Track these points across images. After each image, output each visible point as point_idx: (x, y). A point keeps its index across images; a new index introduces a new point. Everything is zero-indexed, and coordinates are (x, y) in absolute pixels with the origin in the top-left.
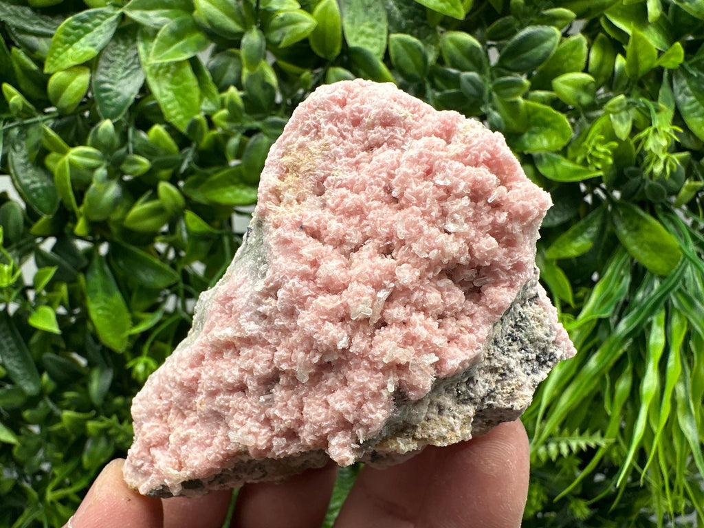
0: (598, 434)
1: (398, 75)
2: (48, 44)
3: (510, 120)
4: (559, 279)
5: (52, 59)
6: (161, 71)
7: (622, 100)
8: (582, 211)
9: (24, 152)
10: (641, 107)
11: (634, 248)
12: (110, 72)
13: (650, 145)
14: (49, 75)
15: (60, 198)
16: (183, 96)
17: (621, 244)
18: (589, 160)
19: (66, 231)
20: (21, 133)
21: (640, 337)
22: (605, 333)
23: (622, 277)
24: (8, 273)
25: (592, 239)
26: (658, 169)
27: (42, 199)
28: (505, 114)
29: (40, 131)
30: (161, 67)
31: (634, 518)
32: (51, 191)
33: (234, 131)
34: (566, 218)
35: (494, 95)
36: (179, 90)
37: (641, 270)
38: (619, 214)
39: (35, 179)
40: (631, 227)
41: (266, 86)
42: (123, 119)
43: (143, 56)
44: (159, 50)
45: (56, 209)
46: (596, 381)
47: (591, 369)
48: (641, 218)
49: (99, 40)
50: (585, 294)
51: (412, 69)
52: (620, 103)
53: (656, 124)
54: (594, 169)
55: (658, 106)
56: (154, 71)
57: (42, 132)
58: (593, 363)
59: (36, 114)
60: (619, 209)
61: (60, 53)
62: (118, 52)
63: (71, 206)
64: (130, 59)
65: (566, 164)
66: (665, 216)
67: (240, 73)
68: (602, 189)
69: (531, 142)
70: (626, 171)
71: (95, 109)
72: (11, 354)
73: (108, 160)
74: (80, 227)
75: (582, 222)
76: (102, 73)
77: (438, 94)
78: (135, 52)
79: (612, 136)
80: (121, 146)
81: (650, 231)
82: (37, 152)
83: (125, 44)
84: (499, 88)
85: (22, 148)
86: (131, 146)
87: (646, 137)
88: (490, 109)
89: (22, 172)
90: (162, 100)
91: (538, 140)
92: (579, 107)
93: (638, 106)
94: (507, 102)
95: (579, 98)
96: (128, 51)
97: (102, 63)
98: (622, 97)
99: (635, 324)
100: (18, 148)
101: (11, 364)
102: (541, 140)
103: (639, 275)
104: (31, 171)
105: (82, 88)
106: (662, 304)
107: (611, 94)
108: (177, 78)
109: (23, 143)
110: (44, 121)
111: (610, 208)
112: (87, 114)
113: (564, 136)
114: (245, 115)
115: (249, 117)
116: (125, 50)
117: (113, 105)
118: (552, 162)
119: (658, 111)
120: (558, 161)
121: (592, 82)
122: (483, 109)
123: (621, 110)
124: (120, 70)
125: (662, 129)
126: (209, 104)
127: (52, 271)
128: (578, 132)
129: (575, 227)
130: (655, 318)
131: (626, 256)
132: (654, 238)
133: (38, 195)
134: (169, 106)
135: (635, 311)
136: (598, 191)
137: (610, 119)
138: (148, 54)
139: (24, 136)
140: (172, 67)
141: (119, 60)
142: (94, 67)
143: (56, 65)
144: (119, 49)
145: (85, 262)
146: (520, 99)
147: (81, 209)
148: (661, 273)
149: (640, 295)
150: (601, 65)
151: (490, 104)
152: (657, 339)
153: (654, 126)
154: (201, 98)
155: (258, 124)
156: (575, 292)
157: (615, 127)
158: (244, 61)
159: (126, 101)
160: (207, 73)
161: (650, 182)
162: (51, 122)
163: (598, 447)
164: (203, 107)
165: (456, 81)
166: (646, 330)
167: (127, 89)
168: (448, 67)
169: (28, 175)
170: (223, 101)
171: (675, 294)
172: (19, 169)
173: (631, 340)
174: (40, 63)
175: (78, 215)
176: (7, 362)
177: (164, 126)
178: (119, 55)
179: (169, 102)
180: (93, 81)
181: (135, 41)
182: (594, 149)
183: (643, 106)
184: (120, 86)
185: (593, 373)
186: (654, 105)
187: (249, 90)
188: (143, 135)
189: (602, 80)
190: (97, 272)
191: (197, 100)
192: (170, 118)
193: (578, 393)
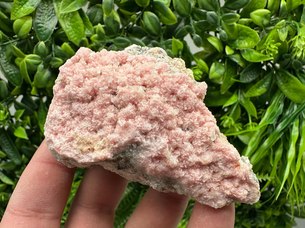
0: (267, 175)
1: (177, 13)
2: (11, 5)
3: (230, 33)
4: (251, 106)
5: (14, 13)
6: (65, 17)
7: (283, 22)
8: (262, 74)
9: (5, 57)
10: (292, 25)
11: (286, 91)
12: (41, 18)
13: (297, 44)
14: (13, 21)
15: (23, 77)
16: (76, 28)
17: (280, 89)
18: (267, 52)
19: (27, 93)
20: (3, 48)
21: (287, 132)
22: (271, 130)
23: (280, 104)
24: (3, 114)
25: (266, 88)
26: (299, 55)
27: (15, 79)
28: (228, 31)
29: (11, 47)
30: (65, 15)
31: (280, 206)
32: (19, 75)
33: (101, 44)
34: (254, 78)
35: (222, 22)
36: (74, 25)
37: (288, 100)
38: (279, 75)
39: (11, 70)
40: (285, 81)
41: (115, 22)
42: (49, 41)
43: (56, 9)
44: (64, 6)
45: (22, 83)
46: (267, 151)
47: (265, 146)
48: (289, 77)
49: (35, 3)
50: (263, 112)
51: (183, 11)
52: (283, 24)
53: (300, 34)
54: (269, 56)
55: (301, 24)
56: (62, 17)
57: (12, 47)
58: (266, 144)
59: (9, 40)
60: (279, 73)
61: (17, 10)
62: (44, 8)
63: (28, 81)
64: (50, 11)
65: (255, 53)
66: (300, 75)
67: (102, 16)
68: (271, 63)
69: (239, 44)
70: (283, 56)
71: (36, 35)
72: (7, 147)
73: (44, 60)
74: (33, 91)
75: (262, 80)
76: (38, 19)
77: (196, 22)
78: (53, 8)
79: (278, 40)
80: (49, 54)
81: (294, 83)
82: (11, 57)
83: (47, 4)
84: (225, 18)
85: (4, 56)
86: (53, 53)
87: (295, 41)
88: (221, 29)
89: (5, 67)
90: (67, 31)
91: (243, 43)
92: (262, 25)
93: (291, 25)
94: (229, 25)
95: (263, 21)
96: (49, 7)
97: (38, 14)
98: (283, 21)
99: (285, 126)
100: (2, 55)
101: (8, 151)
102: (244, 43)
103: (287, 103)
104: (9, 66)
105: (29, 27)
106: (298, 117)
107: (278, 18)
108: (73, 19)
109: (4, 53)
110: (13, 43)
111: (275, 72)
112: (32, 38)
113: (255, 41)
114: (106, 36)
115: (108, 37)
116: (48, 7)
117: (44, 34)
118: (249, 52)
119: (300, 27)
120: (252, 52)
121: (269, 13)
122: (217, 29)
123: (283, 27)
124: (46, 17)
125: (303, 36)
126: (89, 31)
127: (22, 112)
128: (261, 37)
129: (259, 82)
130: (294, 123)
131: (282, 94)
132: (295, 86)
133: (13, 77)
134: (70, 34)
135: (285, 120)
136: (269, 64)
137: (277, 32)
138: (58, 9)
139: (4, 49)
140: (70, 14)
141: (46, 12)
142: (33, 16)
143: (15, 16)
144: (45, 6)
145: (37, 106)
146: (235, 24)
147: (33, 83)
148: (298, 102)
149: (287, 113)
150: (273, 4)
151: (221, 27)
152: (295, 133)
153: (298, 35)
154: (85, 29)
155: (112, 40)
156: (258, 111)
157: (279, 35)
158: (104, 11)
159: (50, 32)
160: (87, 17)
161: (295, 60)
162: (16, 43)
163: (267, 180)
164: (86, 33)
165: (204, 16)
166: (290, 129)
167: (50, 25)
168: (201, 9)
169: (7, 68)
170: (95, 30)
171: (304, 112)
172: (3, 65)
173: (283, 133)
174: (9, 15)
175: (32, 86)
176: (6, 150)
177: (68, 43)
178: (45, 9)
179: (70, 31)
180: (34, 22)
181: (52, 2)
182: (270, 46)
183: (294, 25)
184: (46, 25)
185: (266, 148)
186: (299, 24)
187: (107, 24)
188: (59, 47)
189: (274, 12)
190: (42, 110)
191: (83, 30)
192: (71, 39)
193: (258, 157)
